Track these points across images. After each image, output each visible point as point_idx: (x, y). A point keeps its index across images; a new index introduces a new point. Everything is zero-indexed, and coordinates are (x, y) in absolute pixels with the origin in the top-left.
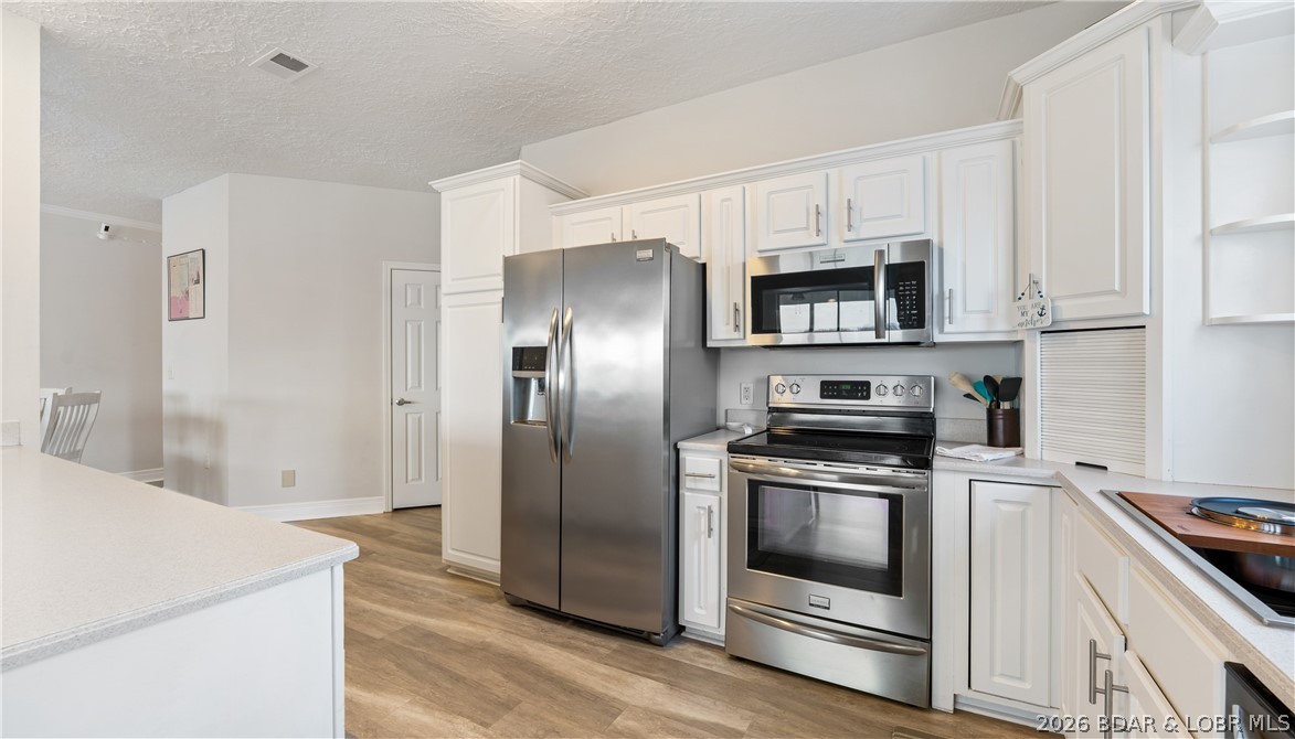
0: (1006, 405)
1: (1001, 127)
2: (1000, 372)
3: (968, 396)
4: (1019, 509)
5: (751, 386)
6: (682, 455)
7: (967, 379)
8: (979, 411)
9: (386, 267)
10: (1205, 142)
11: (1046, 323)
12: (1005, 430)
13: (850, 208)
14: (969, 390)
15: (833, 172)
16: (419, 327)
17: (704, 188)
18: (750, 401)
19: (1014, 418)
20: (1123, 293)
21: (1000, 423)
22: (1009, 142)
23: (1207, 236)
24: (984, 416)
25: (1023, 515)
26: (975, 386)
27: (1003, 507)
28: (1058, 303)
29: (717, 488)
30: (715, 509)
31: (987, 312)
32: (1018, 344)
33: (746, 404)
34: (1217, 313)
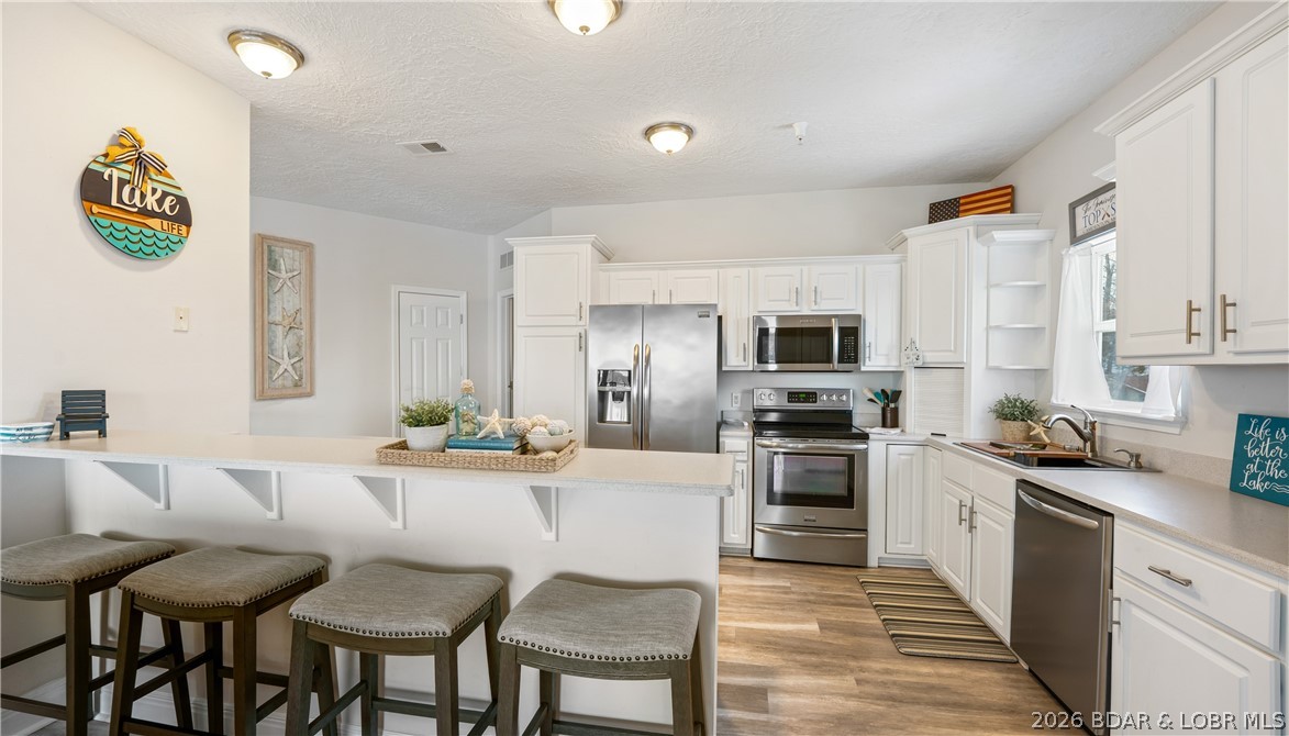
0: (892, 405)
1: (895, 257)
2: (889, 387)
3: (871, 400)
4: (909, 457)
5: (739, 395)
6: (721, 440)
7: (871, 390)
8: (877, 409)
9: (394, 289)
10: (989, 286)
11: (920, 364)
12: (891, 418)
13: (816, 291)
14: (873, 397)
15: (805, 268)
16: (423, 343)
17: (721, 267)
18: (738, 405)
19: (895, 411)
20: (955, 351)
21: (889, 415)
22: (898, 266)
23: (988, 328)
24: (880, 412)
25: (912, 459)
26: (876, 394)
27: (902, 457)
28: (926, 354)
29: (745, 458)
30: (745, 472)
31: (887, 355)
32: (901, 373)
33: (736, 406)
34: (991, 364)
